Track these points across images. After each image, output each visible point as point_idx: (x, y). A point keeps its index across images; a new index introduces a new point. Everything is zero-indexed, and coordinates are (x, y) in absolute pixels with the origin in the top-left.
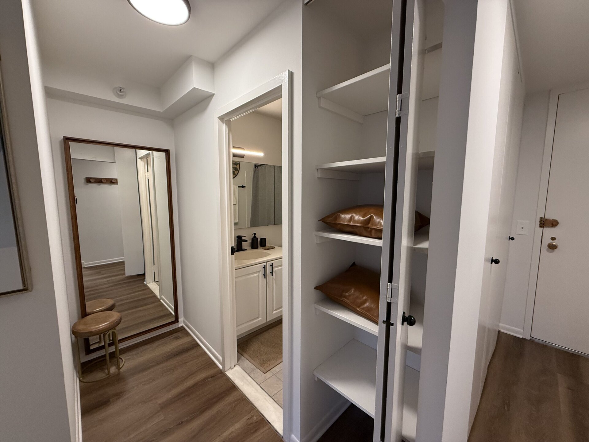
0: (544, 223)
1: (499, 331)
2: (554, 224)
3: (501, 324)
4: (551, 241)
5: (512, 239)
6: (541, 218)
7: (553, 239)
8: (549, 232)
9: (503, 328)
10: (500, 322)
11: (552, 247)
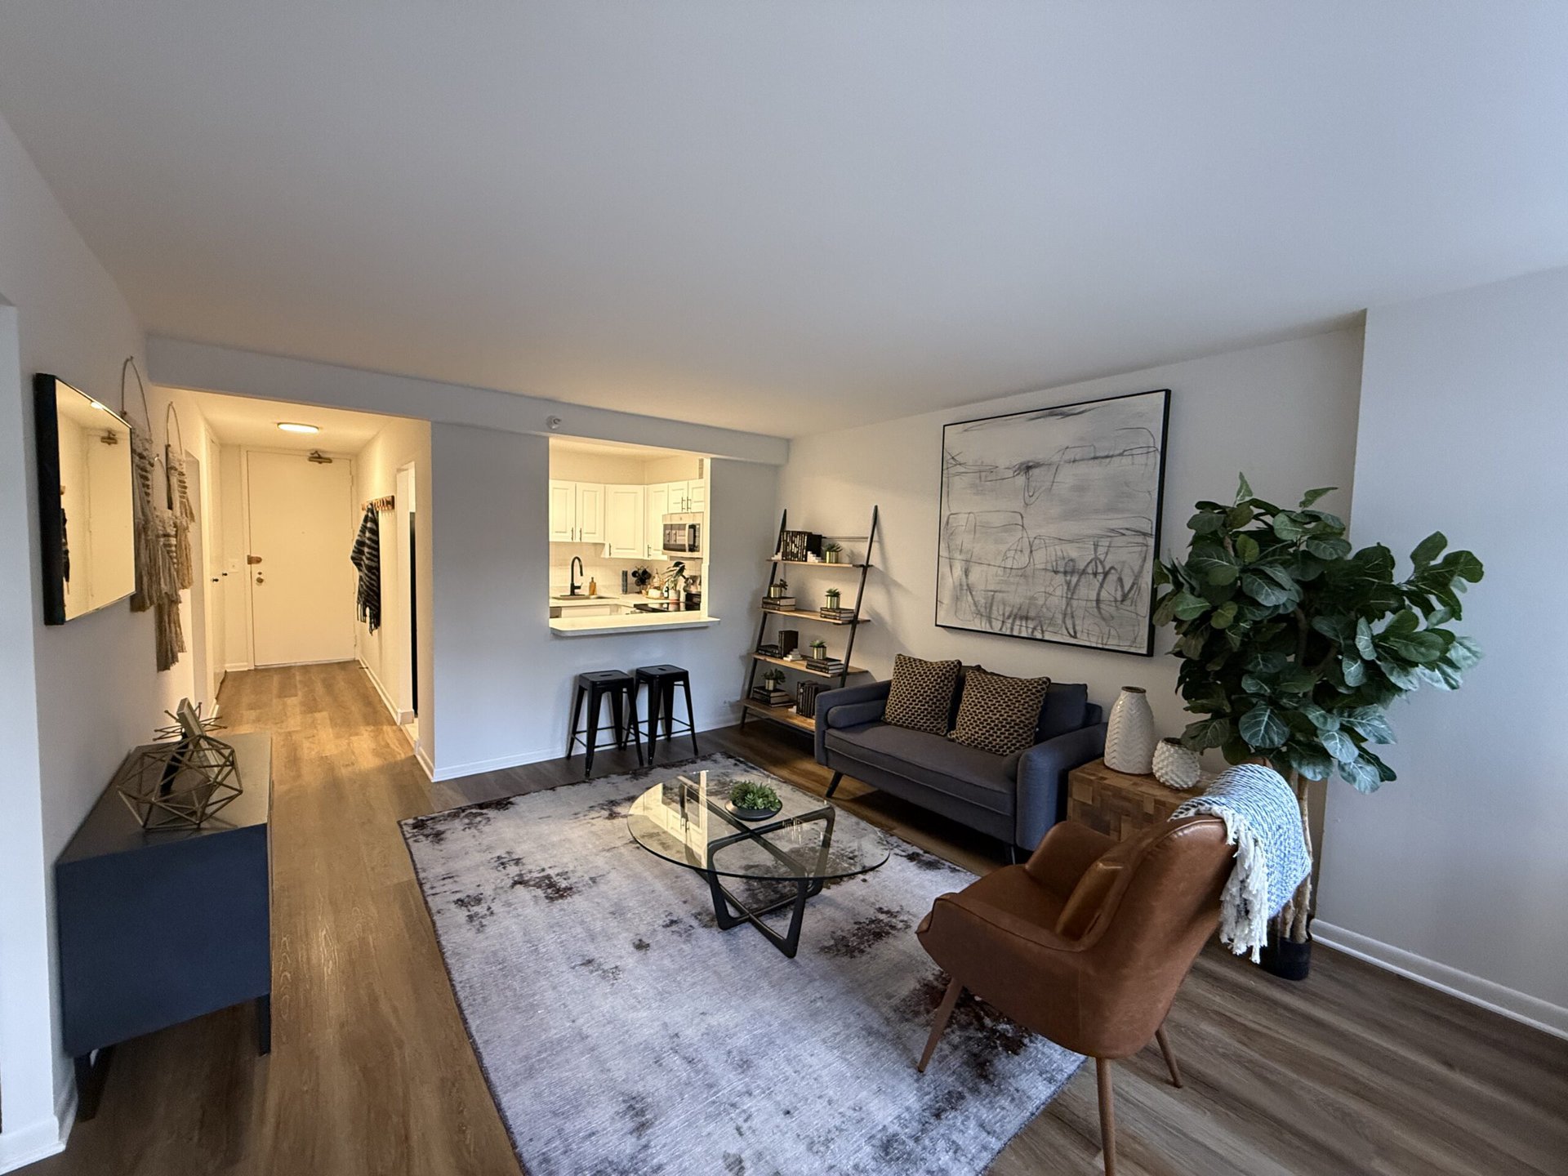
0: (251, 560)
1: (226, 672)
2: (259, 560)
3: (227, 665)
4: (259, 576)
5: (226, 575)
6: (248, 556)
7: (260, 573)
8: (256, 568)
9: (231, 668)
10: (224, 663)
11: (260, 581)
